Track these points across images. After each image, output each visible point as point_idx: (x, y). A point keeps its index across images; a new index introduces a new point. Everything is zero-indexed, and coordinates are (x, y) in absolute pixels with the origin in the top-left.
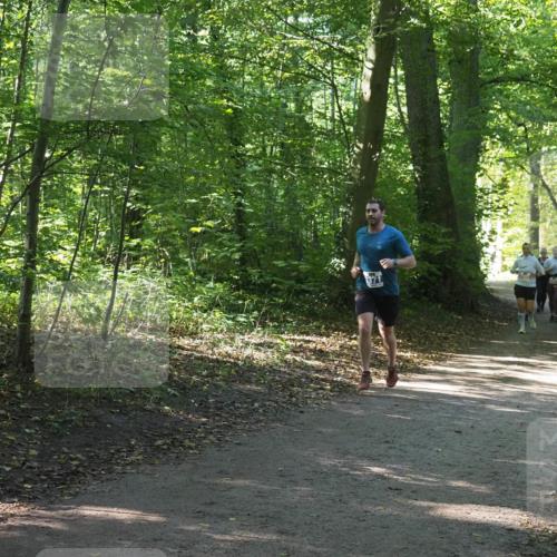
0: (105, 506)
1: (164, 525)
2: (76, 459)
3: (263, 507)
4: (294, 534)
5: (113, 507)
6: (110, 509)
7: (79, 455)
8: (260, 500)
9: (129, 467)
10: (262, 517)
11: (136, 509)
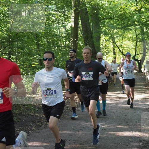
0: (31, 142)
1: (49, 146)
2: (18, 130)
3: (72, 138)
4: (84, 145)
5: (33, 142)
6: (33, 143)
7: (18, 129)
8: (71, 136)
9: (33, 131)
10: (73, 141)
11: (40, 142)
